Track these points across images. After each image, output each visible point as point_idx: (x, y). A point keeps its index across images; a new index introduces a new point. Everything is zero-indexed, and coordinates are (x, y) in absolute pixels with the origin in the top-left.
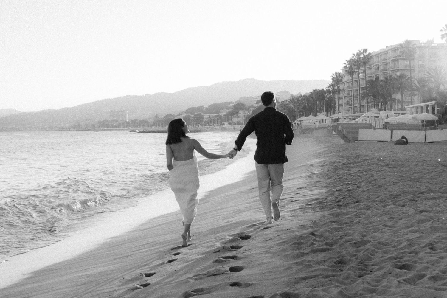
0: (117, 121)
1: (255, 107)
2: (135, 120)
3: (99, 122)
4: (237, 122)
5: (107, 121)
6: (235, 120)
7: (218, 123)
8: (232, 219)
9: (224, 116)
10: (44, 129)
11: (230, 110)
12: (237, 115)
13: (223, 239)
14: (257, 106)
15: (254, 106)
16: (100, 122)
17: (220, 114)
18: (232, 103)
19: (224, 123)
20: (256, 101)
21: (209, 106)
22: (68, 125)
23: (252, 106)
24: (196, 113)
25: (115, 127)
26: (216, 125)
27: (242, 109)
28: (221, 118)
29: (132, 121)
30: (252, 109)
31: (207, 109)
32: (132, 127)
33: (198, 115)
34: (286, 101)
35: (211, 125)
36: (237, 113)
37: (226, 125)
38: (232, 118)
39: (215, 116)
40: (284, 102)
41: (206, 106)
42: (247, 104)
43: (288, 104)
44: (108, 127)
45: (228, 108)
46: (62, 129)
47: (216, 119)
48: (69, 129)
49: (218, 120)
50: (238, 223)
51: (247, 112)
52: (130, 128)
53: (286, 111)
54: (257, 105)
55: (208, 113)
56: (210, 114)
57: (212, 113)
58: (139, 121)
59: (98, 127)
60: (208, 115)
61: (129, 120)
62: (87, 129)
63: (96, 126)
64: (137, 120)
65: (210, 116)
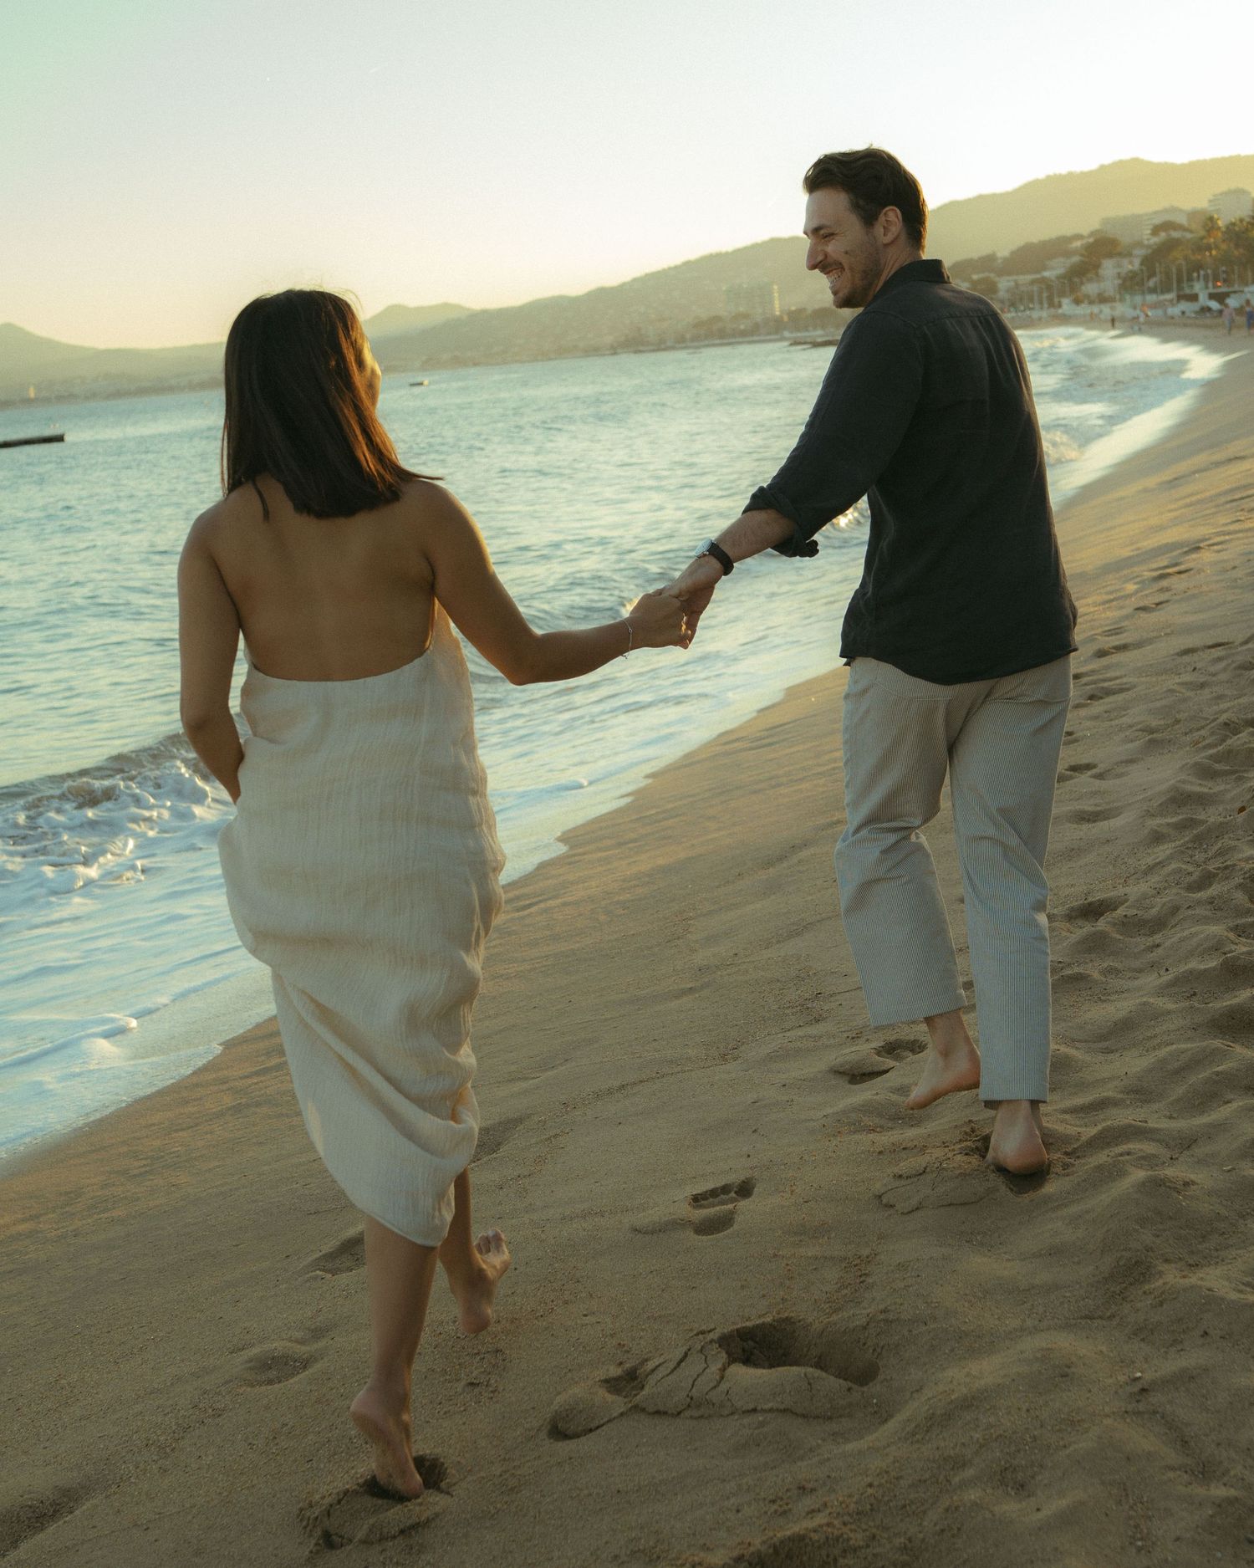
0: (746, 316)
1: (1149, 247)
2: (800, 311)
3: (695, 326)
4: (1099, 295)
5: (717, 319)
6: (1090, 288)
7: (1041, 303)
8: (1145, 544)
9: (1058, 278)
10: (542, 356)
11: (1076, 259)
12: (1097, 275)
13: (1138, 576)
14: (1155, 244)
15: (1146, 242)
16: (699, 324)
17: (1046, 274)
18: (1078, 237)
19: (1060, 302)
20: (1151, 227)
21: (1013, 253)
22: (609, 339)
23: (1139, 244)
24: (975, 277)
25: (743, 334)
26: (1037, 306)
27: (1110, 255)
28: (1049, 288)
29: (790, 314)
30: (1140, 252)
31: (1005, 260)
32: (792, 332)
33: (980, 281)
34: (1241, 220)
35: (1022, 308)
36: (1097, 266)
37: (1067, 306)
38: (1082, 283)
39: (1033, 282)
40: (1233, 224)
41: (1003, 252)
42: (1125, 239)
43: (1247, 230)
44: (721, 337)
45: (1068, 254)
46: (593, 351)
47: (1035, 288)
48: (614, 350)
49: (1040, 292)
50: (1160, 548)
51: (1125, 262)
52: (787, 334)
53: (1241, 250)
54: (1155, 240)
55: (1009, 274)
56: (1015, 277)
57: (1022, 274)
58: (809, 311)
59: (695, 338)
60: (1010, 278)
61: (781, 311)
62: (663, 346)
63: (688, 336)
64: (805, 309)
65: (1016, 281)
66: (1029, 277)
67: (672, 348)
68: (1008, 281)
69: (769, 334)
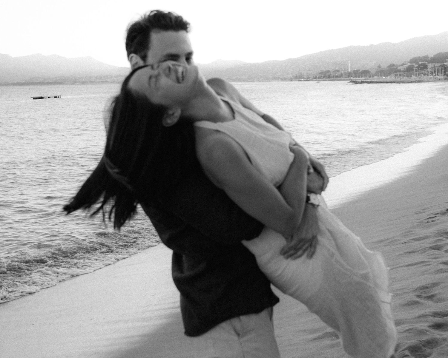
0: (338, 71)
2: (357, 71)
3: (320, 73)
5: (328, 71)
7: (442, 73)
16: (321, 73)
17: (445, 64)
21: (435, 55)
22: (290, 76)
24: (420, 63)
25: (337, 77)
26: (440, 74)
28: (445, 68)
29: (354, 71)
31: (432, 58)
32: (353, 78)
33: (421, 65)
35: (435, 74)
39: (440, 66)
44: (329, 78)
46: (285, 80)
47: (441, 68)
48: (291, 80)
52: (351, 78)
55: (432, 62)
56: (434, 64)
57: (438, 63)
58: (361, 71)
59: (320, 77)
60: (432, 64)
61: (350, 70)
62: (308, 79)
63: (318, 77)
64: (359, 70)
65: (434, 65)
66: (439, 64)
67: (312, 80)
68: (432, 65)
69: (346, 78)
